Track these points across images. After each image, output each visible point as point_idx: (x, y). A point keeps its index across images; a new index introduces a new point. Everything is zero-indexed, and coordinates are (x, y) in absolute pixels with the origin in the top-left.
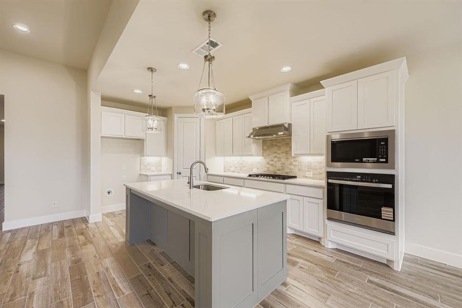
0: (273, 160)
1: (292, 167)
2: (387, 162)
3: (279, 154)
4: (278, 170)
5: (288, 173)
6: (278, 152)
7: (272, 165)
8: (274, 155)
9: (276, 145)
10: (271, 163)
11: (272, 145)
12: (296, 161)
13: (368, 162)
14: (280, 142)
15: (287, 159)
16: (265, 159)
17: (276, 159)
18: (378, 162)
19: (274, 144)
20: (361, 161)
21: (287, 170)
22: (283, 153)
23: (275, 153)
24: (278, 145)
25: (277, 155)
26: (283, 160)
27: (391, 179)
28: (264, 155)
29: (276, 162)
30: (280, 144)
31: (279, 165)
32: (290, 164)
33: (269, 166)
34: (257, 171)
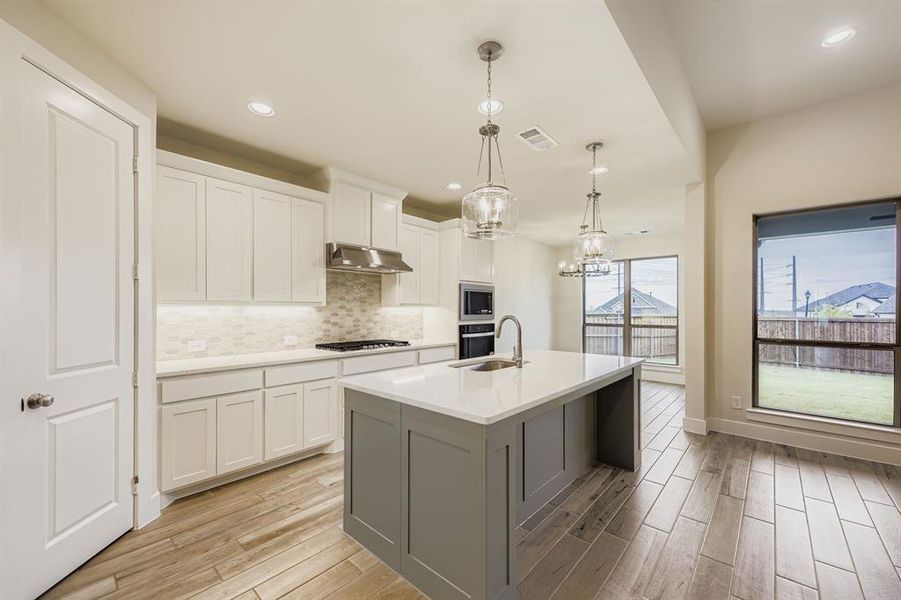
0: (336, 315)
1: (372, 325)
2: (491, 314)
3: (348, 302)
4: (348, 333)
6: (347, 297)
7: (335, 324)
8: (340, 303)
9: (343, 284)
10: (333, 319)
11: (337, 283)
12: (377, 314)
15: (364, 311)
16: (321, 312)
17: (344, 313)
18: (485, 313)
20: (480, 313)
21: (363, 332)
24: (347, 283)
25: (344, 303)
26: (357, 313)
29: (343, 318)
31: (349, 323)
32: (369, 320)
33: (329, 326)
34: (296, 342)
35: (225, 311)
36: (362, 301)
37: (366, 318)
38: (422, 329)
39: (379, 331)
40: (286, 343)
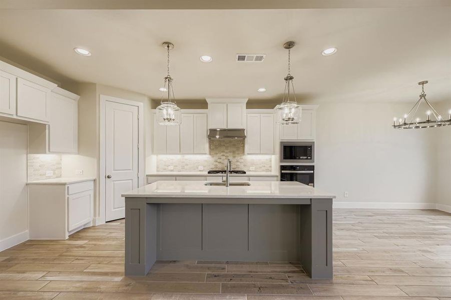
0: (220, 159)
1: (239, 163)
2: (311, 159)
3: (226, 153)
5: (235, 169)
6: (226, 151)
7: (220, 162)
8: (222, 154)
10: (219, 161)
12: (242, 159)
13: (303, 159)
14: (227, 143)
15: (235, 157)
16: (213, 157)
17: (224, 157)
18: (307, 159)
19: (222, 144)
20: (299, 159)
21: (234, 167)
22: (230, 152)
23: (222, 152)
24: (226, 145)
25: (224, 154)
27: (312, 168)
28: (211, 153)
29: (223, 160)
30: (228, 145)
32: (237, 161)
33: (217, 163)
34: (203, 169)
35: (179, 157)
36: (234, 152)
37: (235, 160)
38: (271, 167)
39: (243, 167)
40: (199, 169)
